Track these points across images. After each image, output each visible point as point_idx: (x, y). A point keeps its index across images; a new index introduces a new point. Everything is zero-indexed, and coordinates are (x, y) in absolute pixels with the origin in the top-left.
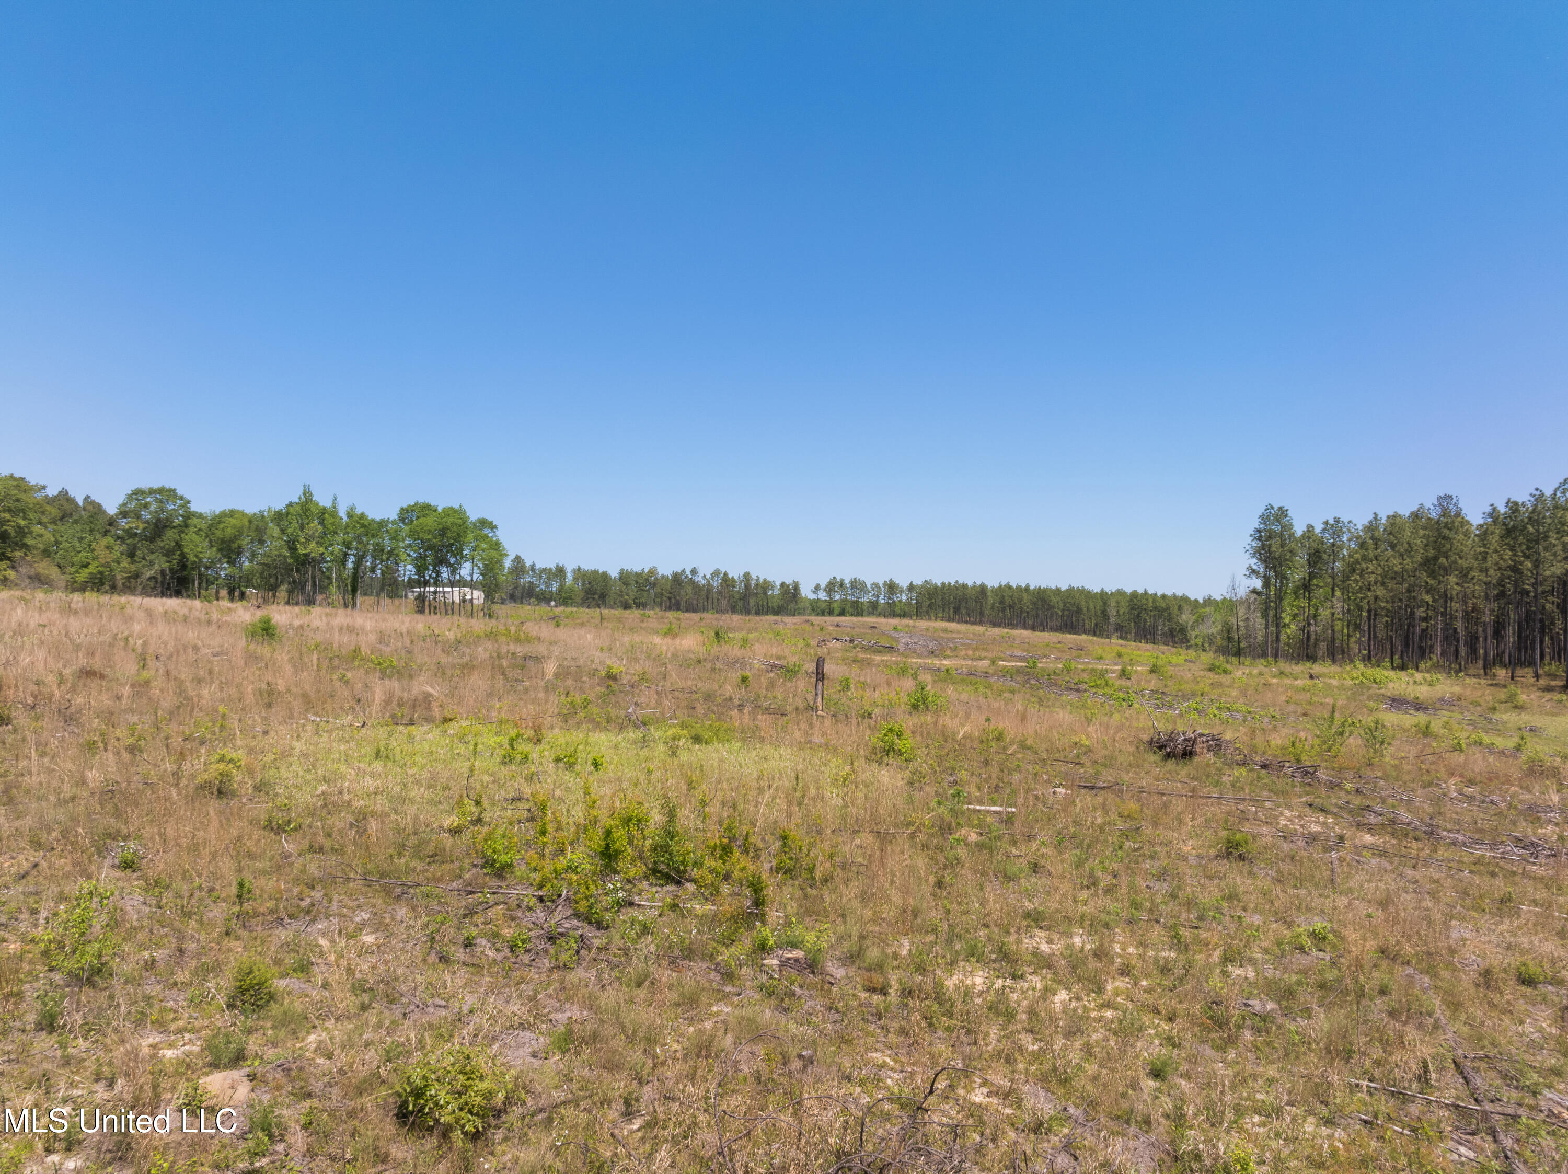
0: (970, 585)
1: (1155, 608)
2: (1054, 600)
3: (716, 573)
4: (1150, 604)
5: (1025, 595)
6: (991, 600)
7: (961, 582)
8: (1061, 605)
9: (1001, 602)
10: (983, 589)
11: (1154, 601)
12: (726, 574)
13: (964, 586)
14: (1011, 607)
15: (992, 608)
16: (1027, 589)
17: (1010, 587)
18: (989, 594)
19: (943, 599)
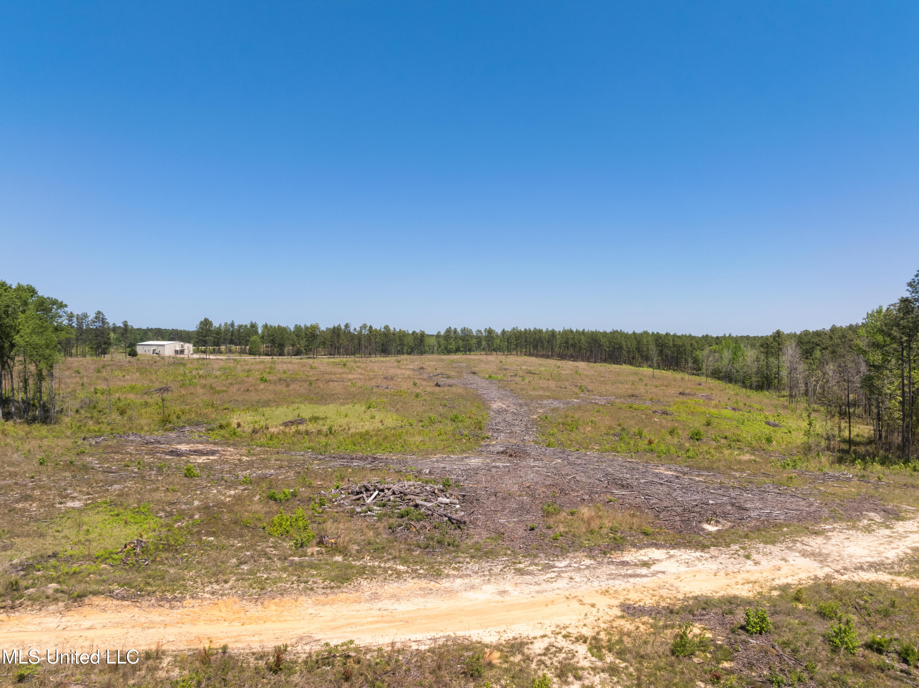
0: (544, 330)
1: (675, 345)
2: (603, 340)
3: (364, 326)
4: (671, 343)
5: (582, 337)
6: (558, 342)
7: (538, 328)
8: (608, 343)
9: (566, 343)
10: (553, 334)
11: (673, 341)
12: (371, 327)
13: (540, 331)
14: (574, 345)
15: (560, 347)
16: (583, 332)
17: (572, 331)
18: (558, 337)
19: (526, 341)
